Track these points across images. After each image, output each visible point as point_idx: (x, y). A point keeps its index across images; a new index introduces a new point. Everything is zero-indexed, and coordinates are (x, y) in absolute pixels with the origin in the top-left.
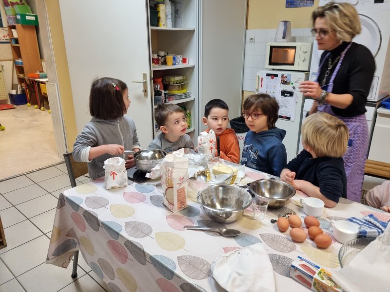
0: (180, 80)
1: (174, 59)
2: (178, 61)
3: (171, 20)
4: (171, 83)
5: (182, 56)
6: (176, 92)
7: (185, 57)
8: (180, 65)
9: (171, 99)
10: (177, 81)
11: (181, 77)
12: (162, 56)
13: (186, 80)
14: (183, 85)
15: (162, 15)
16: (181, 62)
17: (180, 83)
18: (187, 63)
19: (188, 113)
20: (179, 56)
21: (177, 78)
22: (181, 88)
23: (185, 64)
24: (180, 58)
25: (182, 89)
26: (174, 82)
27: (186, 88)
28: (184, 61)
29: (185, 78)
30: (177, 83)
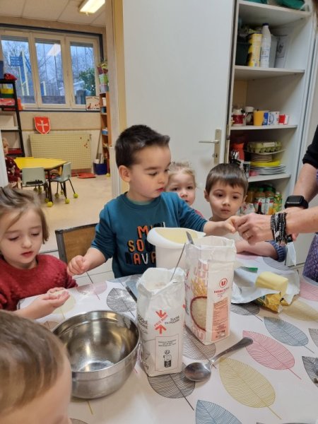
0: (272, 148)
1: (266, 116)
2: (272, 120)
3: (268, 59)
4: (257, 152)
5: (278, 112)
6: (263, 165)
7: (283, 114)
8: (275, 125)
9: (253, 174)
10: (267, 148)
11: (274, 143)
12: (249, 113)
13: (281, 148)
14: (274, 156)
15: (254, 50)
16: (276, 122)
17: (270, 152)
18: (286, 122)
19: (277, 196)
20: (274, 113)
21: (267, 145)
22: (271, 159)
23: (282, 124)
24: (275, 115)
25: (273, 161)
26: (262, 149)
27: (279, 160)
28: (282, 119)
29: (279, 145)
30: (265, 152)
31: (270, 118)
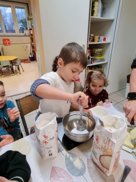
1: (99, 38)
3: (100, 13)
4: (95, 53)
6: (98, 58)
7: (105, 37)
8: (102, 42)
9: (94, 61)
11: (101, 49)
12: (92, 37)
14: (101, 54)
15: (96, 9)
16: (103, 40)
18: (106, 40)
20: (102, 37)
21: (99, 50)
25: (101, 56)
26: (97, 52)
27: (103, 56)
31: (101, 39)
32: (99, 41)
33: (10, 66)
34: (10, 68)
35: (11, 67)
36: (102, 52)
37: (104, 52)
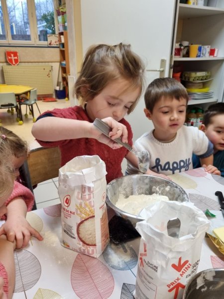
0: (203, 77)
1: (200, 49)
4: (191, 80)
5: (210, 46)
6: (196, 91)
7: (213, 48)
8: (206, 57)
10: (199, 77)
11: (205, 73)
12: (185, 47)
14: (205, 84)
16: (207, 54)
17: (202, 80)
18: (215, 55)
20: (206, 47)
21: (199, 74)
22: (202, 86)
23: (212, 56)
24: (207, 49)
25: (204, 88)
26: (195, 78)
27: (209, 86)
28: (212, 52)
29: (209, 74)
30: (198, 80)
31: (203, 51)
32: (199, 56)
33: (15, 105)
34: (14, 109)
35: (17, 107)
36: (206, 79)
37: (210, 78)
